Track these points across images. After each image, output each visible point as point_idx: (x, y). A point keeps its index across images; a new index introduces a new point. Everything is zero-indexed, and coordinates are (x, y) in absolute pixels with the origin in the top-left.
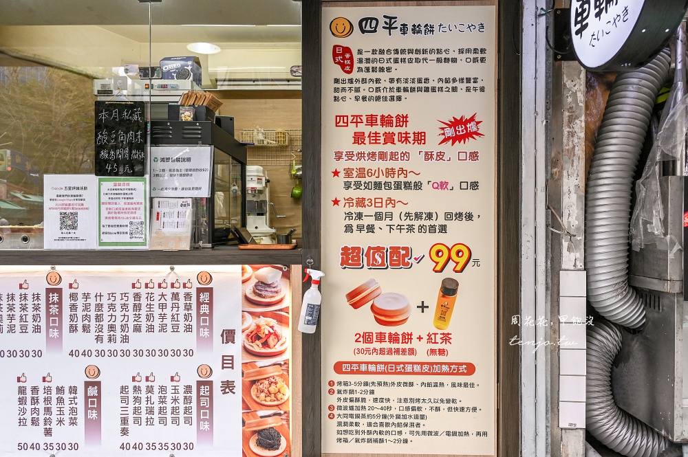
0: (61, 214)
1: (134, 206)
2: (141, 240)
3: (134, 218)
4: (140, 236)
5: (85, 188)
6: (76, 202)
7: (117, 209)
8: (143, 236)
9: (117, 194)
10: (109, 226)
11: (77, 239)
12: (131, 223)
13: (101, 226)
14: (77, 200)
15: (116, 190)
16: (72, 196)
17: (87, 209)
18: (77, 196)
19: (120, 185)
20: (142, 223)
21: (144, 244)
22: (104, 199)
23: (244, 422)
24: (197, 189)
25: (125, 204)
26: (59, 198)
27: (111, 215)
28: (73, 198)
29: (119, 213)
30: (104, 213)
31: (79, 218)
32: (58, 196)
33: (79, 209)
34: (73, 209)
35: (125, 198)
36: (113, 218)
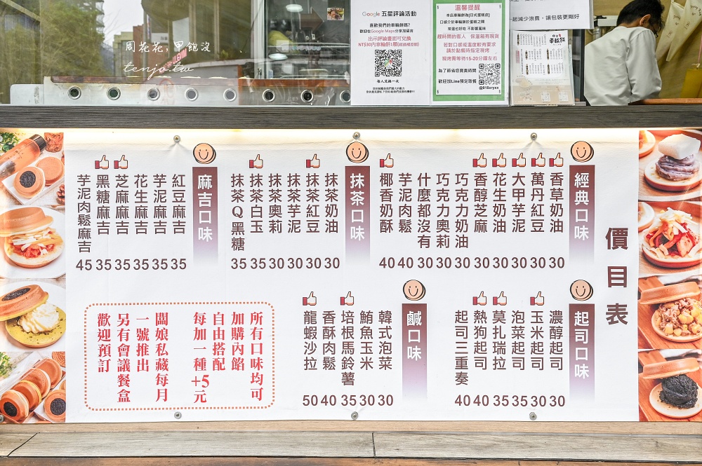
0: (377, 52)
1: (486, 40)
2: (496, 92)
3: (485, 58)
4: (495, 86)
5: (413, 14)
6: (399, 34)
7: (460, 45)
8: (500, 86)
9: (460, 22)
10: (449, 71)
11: (401, 90)
12: (481, 66)
13: (437, 70)
14: (400, 31)
15: (459, 15)
16: (393, 25)
17: (416, 44)
18: (402, 25)
19: (464, 8)
20: (498, 65)
21: (500, 97)
22: (442, 29)
23: (641, 367)
24: (571, 17)
25: (472, 36)
26: (374, 28)
27: (451, 55)
28: (395, 28)
29: (463, 51)
30: (442, 51)
31: (405, 59)
32: (371, 25)
33: (405, 45)
34: (395, 44)
35: (472, 29)
36: (454, 58)
